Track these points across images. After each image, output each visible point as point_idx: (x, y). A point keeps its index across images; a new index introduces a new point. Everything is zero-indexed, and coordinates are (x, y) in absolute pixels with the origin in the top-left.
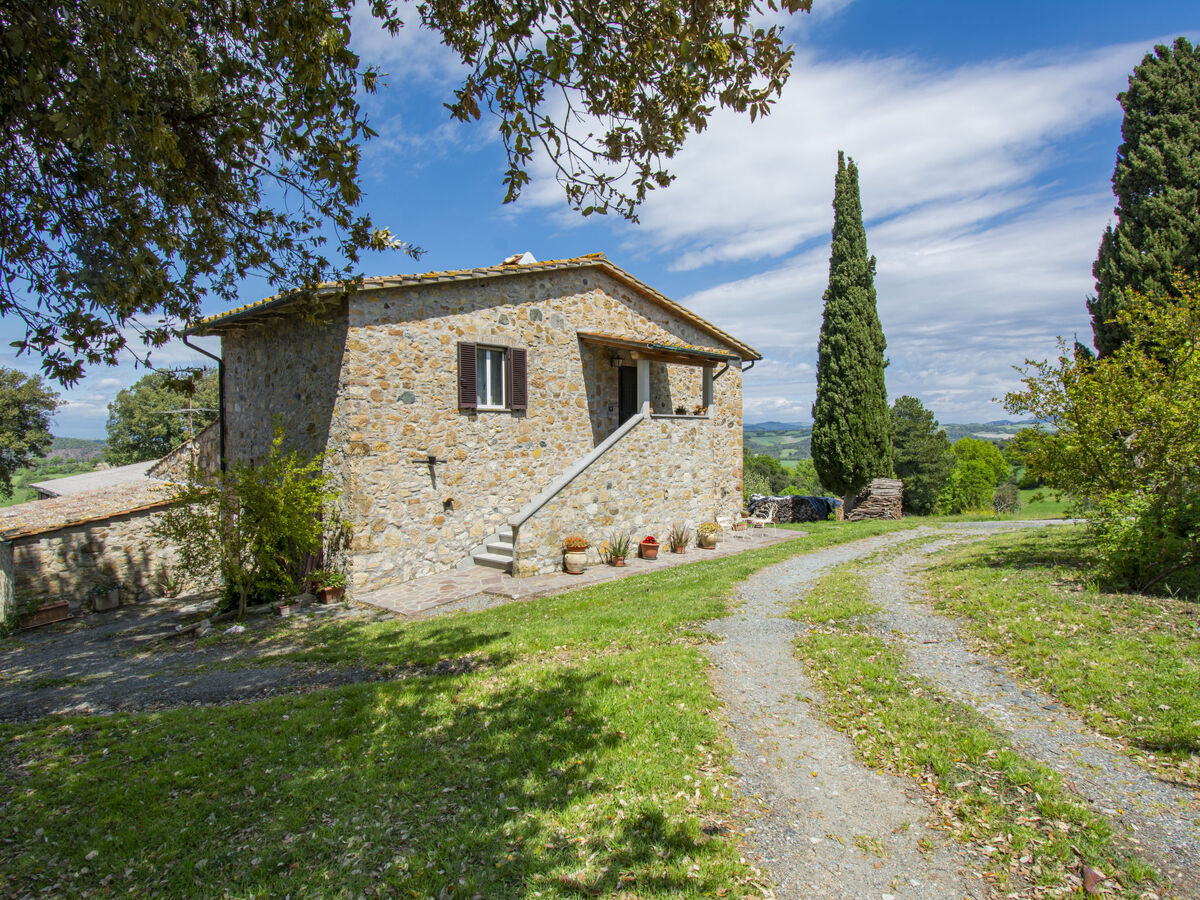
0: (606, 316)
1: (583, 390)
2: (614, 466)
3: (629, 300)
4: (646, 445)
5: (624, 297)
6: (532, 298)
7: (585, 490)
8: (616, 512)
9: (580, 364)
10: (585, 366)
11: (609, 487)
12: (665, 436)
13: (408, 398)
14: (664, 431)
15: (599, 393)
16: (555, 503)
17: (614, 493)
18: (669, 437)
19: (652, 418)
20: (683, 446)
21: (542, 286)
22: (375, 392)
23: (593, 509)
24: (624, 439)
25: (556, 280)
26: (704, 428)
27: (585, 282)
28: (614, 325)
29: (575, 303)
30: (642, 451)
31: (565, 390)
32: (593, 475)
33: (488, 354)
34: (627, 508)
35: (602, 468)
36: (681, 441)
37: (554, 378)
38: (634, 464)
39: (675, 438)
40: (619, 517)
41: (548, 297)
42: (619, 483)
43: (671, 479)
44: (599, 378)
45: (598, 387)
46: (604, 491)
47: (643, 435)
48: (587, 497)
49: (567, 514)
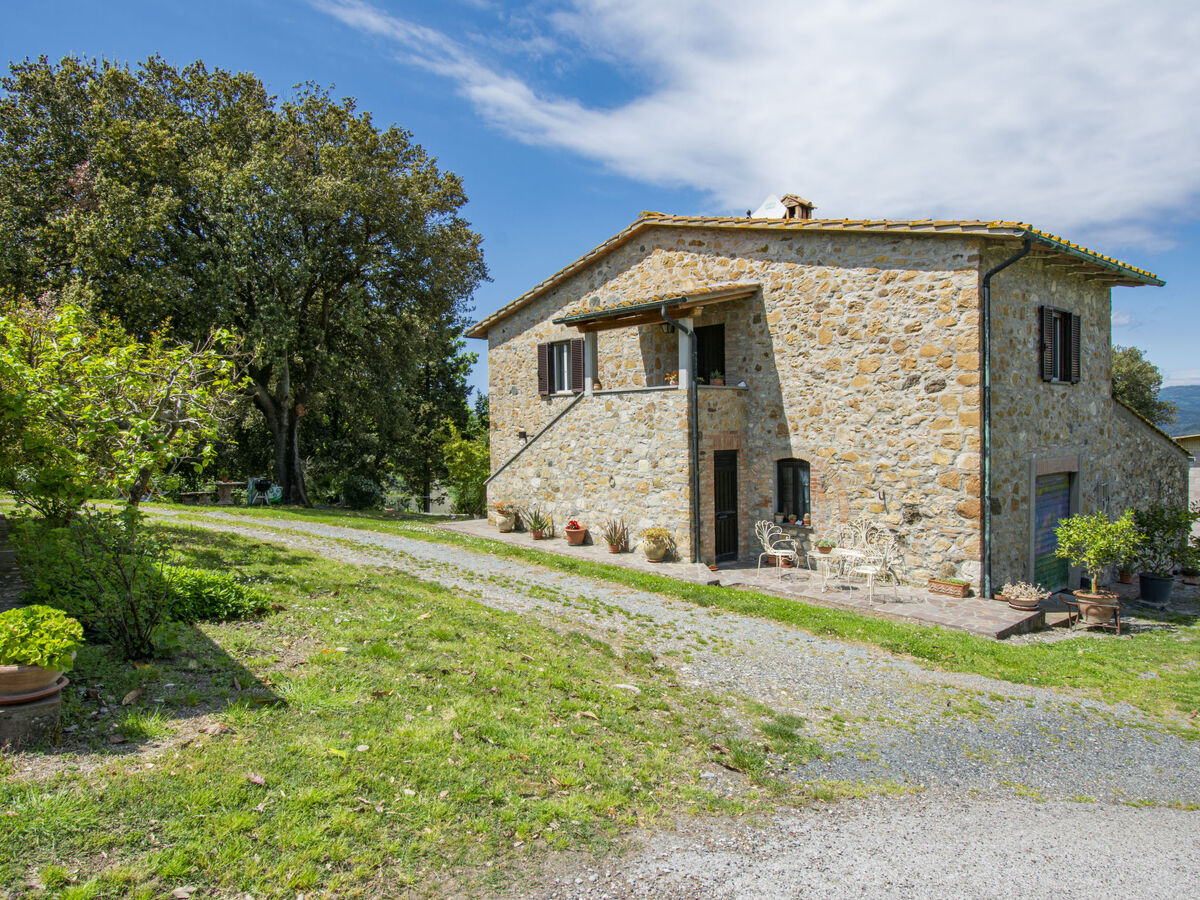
0: (667, 276)
1: (641, 366)
2: (555, 444)
3: (700, 244)
4: (588, 425)
5: (692, 243)
6: (593, 288)
7: (530, 464)
8: (557, 490)
9: (638, 338)
10: (642, 340)
11: (550, 464)
12: (610, 414)
13: (514, 392)
14: (609, 409)
15: (658, 367)
16: (508, 472)
17: (555, 471)
18: (616, 415)
19: (595, 394)
20: (636, 426)
21: (600, 273)
22: (499, 389)
23: (536, 482)
24: (563, 418)
25: (612, 262)
26: (671, 403)
27: (643, 249)
28: (678, 283)
29: (632, 276)
30: (583, 430)
31: (622, 369)
32: (536, 451)
33: (565, 348)
34: (567, 488)
35: (544, 446)
36: (633, 420)
37: (611, 358)
38: (573, 444)
39: (624, 416)
40: (560, 495)
41: (605, 281)
42: (559, 462)
43: (620, 465)
44: (658, 349)
45: (658, 360)
46: (545, 467)
47: (583, 414)
48: (530, 471)
49: (517, 484)
